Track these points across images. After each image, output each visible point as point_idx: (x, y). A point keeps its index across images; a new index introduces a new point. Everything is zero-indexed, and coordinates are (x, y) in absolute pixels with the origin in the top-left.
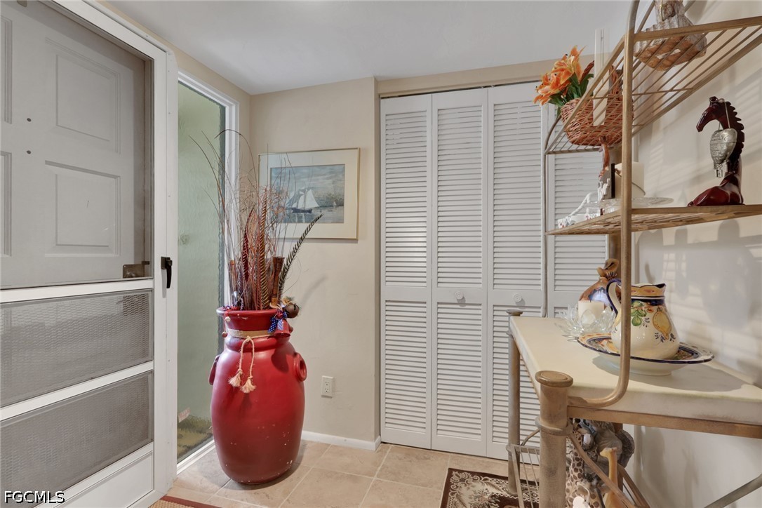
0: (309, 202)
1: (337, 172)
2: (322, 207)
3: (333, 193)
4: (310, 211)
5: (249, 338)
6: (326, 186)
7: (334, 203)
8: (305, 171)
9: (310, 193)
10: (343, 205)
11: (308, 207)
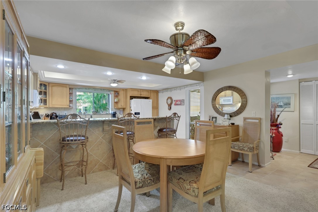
0: (282, 104)
1: (289, 98)
2: (285, 105)
3: (287, 102)
4: (282, 106)
5: (273, 128)
6: (286, 101)
7: (288, 104)
8: (280, 98)
9: (281, 102)
10: (290, 104)
11: (281, 105)
